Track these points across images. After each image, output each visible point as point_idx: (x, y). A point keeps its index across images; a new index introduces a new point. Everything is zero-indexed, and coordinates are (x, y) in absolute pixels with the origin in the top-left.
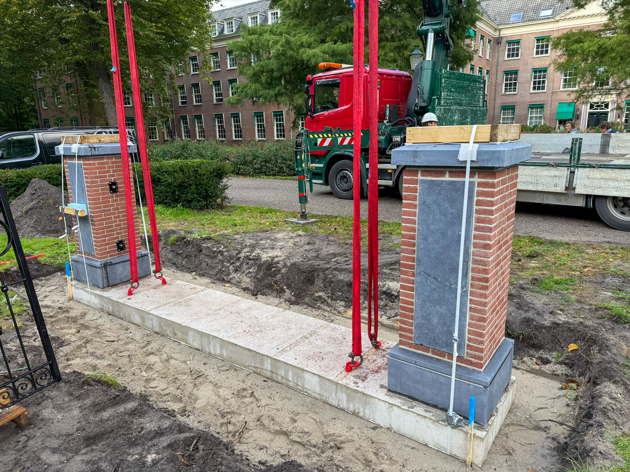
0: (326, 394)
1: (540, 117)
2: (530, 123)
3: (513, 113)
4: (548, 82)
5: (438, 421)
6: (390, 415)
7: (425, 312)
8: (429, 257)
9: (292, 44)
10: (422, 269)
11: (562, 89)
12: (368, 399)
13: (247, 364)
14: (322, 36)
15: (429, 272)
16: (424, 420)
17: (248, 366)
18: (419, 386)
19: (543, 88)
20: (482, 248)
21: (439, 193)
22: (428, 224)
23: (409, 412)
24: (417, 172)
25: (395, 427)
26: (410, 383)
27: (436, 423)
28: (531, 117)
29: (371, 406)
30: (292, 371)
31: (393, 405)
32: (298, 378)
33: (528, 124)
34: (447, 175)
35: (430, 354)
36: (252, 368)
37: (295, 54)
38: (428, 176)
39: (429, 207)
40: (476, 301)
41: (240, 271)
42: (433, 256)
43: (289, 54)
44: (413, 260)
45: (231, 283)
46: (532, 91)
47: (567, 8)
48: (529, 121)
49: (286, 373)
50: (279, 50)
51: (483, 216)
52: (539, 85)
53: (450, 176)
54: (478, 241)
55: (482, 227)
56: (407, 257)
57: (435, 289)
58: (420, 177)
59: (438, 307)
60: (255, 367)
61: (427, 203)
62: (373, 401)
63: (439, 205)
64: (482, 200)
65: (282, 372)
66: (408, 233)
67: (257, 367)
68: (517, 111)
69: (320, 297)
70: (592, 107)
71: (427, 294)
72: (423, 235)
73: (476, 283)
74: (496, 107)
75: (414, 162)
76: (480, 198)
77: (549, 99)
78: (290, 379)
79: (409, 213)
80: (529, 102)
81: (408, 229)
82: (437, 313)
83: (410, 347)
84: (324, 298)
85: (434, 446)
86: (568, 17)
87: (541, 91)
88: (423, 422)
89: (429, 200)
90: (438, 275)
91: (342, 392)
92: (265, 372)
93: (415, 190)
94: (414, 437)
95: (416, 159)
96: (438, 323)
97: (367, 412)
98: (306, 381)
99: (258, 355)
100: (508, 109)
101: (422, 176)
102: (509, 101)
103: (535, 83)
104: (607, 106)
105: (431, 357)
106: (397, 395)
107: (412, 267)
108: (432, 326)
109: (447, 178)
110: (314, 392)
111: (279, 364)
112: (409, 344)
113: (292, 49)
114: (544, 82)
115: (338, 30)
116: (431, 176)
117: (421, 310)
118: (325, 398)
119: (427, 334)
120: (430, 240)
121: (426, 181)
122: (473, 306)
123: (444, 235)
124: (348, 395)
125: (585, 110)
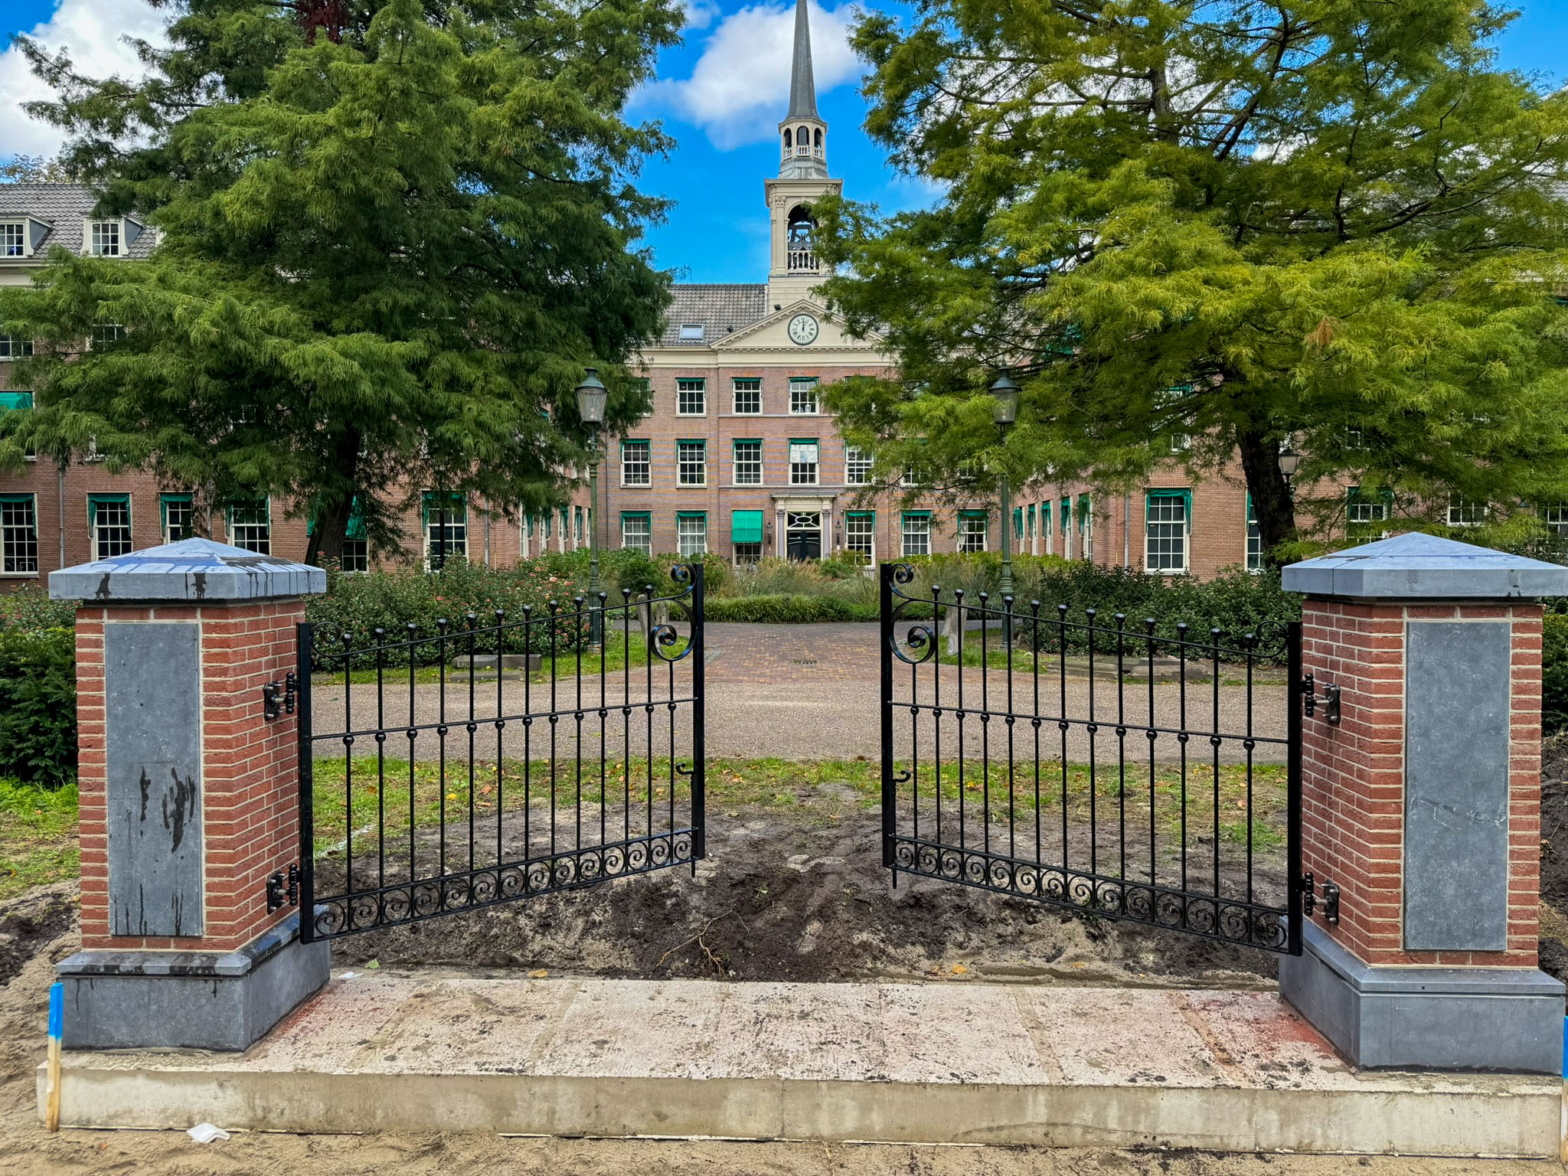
0: (1223, 1129)
1: (701, 538)
2: (683, 548)
3: (647, 528)
4: (709, 468)
5: (1495, 1095)
6: (1389, 1121)
7: (1429, 879)
8: (1434, 767)
9: (243, 322)
10: (1421, 794)
11: (735, 484)
12: (1335, 1102)
13: (963, 1129)
14: (318, 315)
15: (1435, 797)
16: (1465, 1103)
17: (968, 1133)
18: (1432, 1038)
19: (701, 480)
20: (1526, 738)
21: (1449, 646)
22: (1430, 705)
23: (1434, 1097)
24: (1400, 609)
25: (1401, 1144)
26: (1412, 1037)
27: (1492, 1100)
28: (683, 538)
29: (1343, 1115)
30: (1119, 1102)
31: (1396, 1093)
32: (1136, 1115)
33: (679, 550)
34: (1458, 612)
35: (1437, 965)
36: (978, 1135)
37: (251, 349)
38: (1422, 616)
39: (1430, 673)
40: (1520, 837)
41: (559, 927)
42: (1441, 764)
43: (234, 347)
44: (1397, 779)
45: (546, 966)
46: (680, 484)
47: (730, 330)
48: (679, 545)
49: (1100, 1113)
50: (209, 333)
51: (1526, 681)
52: (691, 473)
53: (1464, 616)
54: (1519, 726)
55: (1525, 701)
56: (1386, 775)
57: (1447, 829)
58: (1406, 618)
59: (1454, 864)
60: (990, 1129)
61: (1426, 665)
62: (1347, 1102)
63: (1449, 668)
64: (1522, 654)
65: (1087, 1116)
66: (1386, 726)
67: (1000, 1128)
68: (654, 522)
69: (865, 946)
70: (791, 521)
71: (1433, 842)
72: (1420, 727)
73: (1521, 803)
74: (610, 513)
75: (1412, 590)
76: (1518, 651)
77: (715, 501)
78: (1113, 1124)
79: (1388, 688)
80: (677, 506)
81: (1385, 719)
82: (1453, 876)
83: (1395, 962)
84: (878, 946)
85: (1491, 1151)
86: (733, 346)
87: (696, 485)
88: (1464, 1107)
89: (1430, 660)
90: (1453, 801)
91: (1266, 1108)
92: (1028, 1131)
93: (1398, 643)
94: (1447, 1149)
95: (1415, 586)
96: (1456, 896)
97: (1333, 1133)
98: (1163, 1114)
99: (1003, 1092)
100: (635, 519)
101: (1410, 616)
102: (636, 501)
103: (683, 468)
104: (816, 520)
105: (1442, 970)
106: (1383, 1074)
107: (1396, 793)
108: (1444, 904)
109: (1458, 619)
110: (1186, 1137)
111: (1076, 1097)
112: (1392, 955)
113: (242, 336)
114: (700, 467)
115: (368, 306)
116: (1429, 616)
117: (1421, 877)
118: (1217, 1140)
119: (1434, 924)
120: (1435, 734)
121: (1416, 626)
122: (1516, 847)
123: (1461, 722)
124: (1284, 1111)
125: (782, 528)
